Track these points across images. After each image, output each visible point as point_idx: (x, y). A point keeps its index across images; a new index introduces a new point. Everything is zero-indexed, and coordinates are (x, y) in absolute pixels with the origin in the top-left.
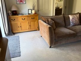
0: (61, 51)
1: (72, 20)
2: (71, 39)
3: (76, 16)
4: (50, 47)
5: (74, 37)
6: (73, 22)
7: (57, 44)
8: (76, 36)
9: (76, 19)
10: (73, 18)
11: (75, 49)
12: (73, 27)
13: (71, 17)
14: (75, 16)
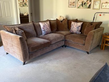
0: (39, 65)
1: (43, 28)
2: (46, 48)
3: (47, 23)
4: (24, 64)
5: (49, 46)
6: (44, 30)
7: (32, 58)
8: (51, 44)
9: (47, 27)
10: (44, 26)
11: (51, 58)
12: (46, 36)
13: (42, 25)
14: (45, 23)
